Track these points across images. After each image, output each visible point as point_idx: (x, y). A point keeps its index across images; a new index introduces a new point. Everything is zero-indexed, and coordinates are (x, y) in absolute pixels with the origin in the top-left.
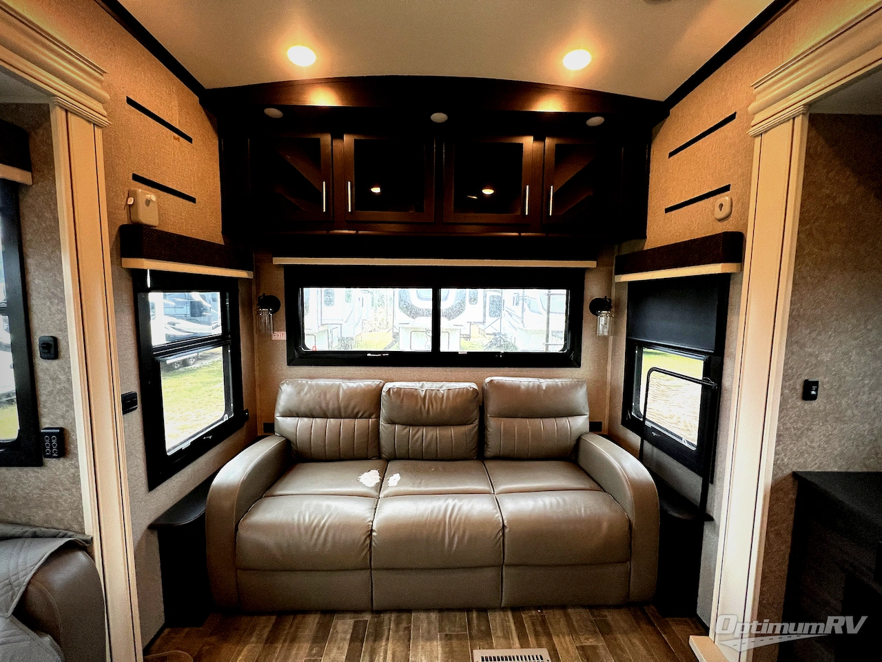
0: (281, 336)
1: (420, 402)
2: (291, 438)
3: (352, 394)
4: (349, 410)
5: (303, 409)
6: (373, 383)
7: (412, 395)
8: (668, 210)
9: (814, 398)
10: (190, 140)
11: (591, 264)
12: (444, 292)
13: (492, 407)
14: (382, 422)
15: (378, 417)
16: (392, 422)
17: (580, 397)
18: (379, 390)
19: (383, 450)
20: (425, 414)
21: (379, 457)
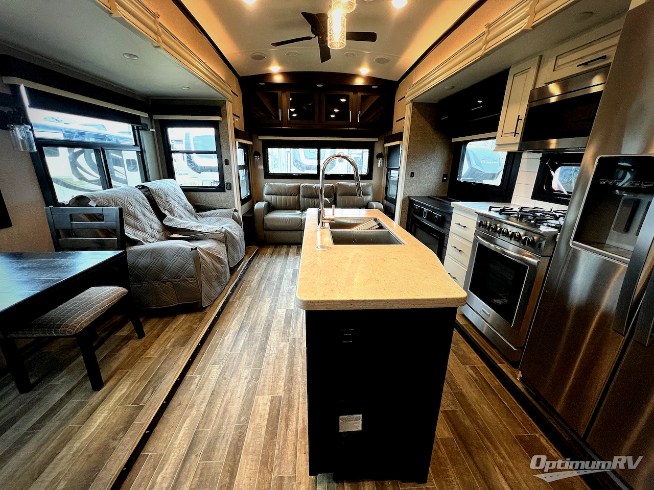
0: (262, 167)
1: (314, 190)
2: (270, 202)
3: (290, 188)
4: (289, 193)
5: (273, 192)
6: (297, 184)
7: (311, 188)
8: (397, 121)
9: (413, 176)
10: (237, 96)
11: (377, 140)
12: (322, 150)
13: (338, 193)
14: (301, 197)
15: (299, 196)
16: (304, 197)
17: (370, 190)
18: (299, 187)
19: (301, 207)
20: (315, 193)
21: (299, 209)
